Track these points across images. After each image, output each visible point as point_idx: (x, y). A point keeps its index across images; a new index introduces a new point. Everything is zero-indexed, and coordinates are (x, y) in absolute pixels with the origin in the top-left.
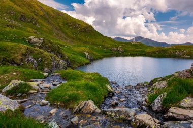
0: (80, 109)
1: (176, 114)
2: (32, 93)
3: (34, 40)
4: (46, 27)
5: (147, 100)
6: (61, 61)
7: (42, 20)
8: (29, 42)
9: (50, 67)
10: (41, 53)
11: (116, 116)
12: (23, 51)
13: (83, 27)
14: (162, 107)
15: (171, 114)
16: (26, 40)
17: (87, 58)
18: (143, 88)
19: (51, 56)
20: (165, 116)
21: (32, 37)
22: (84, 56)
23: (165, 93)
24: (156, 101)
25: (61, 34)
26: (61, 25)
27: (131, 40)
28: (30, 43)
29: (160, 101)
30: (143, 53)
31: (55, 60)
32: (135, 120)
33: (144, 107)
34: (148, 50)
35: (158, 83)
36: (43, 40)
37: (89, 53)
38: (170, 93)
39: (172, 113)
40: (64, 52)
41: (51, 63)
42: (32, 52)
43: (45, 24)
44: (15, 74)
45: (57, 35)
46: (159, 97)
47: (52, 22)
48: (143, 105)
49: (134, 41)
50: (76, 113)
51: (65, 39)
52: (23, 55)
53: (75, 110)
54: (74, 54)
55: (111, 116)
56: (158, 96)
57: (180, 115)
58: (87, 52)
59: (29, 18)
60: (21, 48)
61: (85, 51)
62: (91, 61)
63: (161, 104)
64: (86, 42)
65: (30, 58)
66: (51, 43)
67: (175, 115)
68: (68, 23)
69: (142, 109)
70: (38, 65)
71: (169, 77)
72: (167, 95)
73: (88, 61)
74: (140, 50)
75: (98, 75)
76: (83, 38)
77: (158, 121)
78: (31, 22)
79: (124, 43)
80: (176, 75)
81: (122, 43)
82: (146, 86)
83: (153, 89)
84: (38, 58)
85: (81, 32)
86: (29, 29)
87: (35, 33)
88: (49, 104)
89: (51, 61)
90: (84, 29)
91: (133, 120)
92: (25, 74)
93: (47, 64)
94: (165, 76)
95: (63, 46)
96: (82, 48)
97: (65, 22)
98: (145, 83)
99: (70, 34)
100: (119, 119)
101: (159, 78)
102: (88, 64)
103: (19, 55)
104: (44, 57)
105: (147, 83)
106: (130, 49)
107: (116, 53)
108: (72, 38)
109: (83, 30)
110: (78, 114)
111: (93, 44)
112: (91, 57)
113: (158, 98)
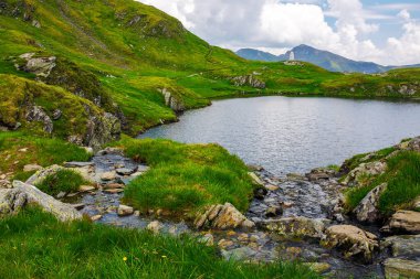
0: (211, 221)
1: (406, 222)
2: (87, 192)
3: (33, 63)
4: (57, 26)
5: (344, 201)
6: (106, 114)
7: (48, 9)
8: (21, 67)
9: (84, 131)
10: (60, 96)
11: (288, 231)
12: (20, 92)
13: (153, 24)
14: (378, 213)
15: (396, 223)
16: (13, 64)
17: (169, 106)
18: (327, 179)
19: (82, 103)
20: (386, 228)
21: (26, 55)
22: (160, 99)
23: (384, 185)
24: (365, 201)
25: (97, 44)
26: (96, 20)
27: (282, 56)
28: (24, 70)
29: (373, 200)
30: (317, 91)
31: (92, 113)
32: (329, 235)
33: (339, 216)
34: (328, 83)
35: (363, 165)
36: (56, 61)
37: (174, 93)
38: (395, 183)
39: (398, 220)
40: (109, 92)
41: (85, 123)
42: (37, 95)
43: (54, 19)
44: (24, 150)
45: (86, 46)
46: (371, 194)
47: (74, 12)
48: (335, 212)
49: (292, 57)
50: (203, 228)
51: (108, 57)
52: (19, 103)
53: (200, 223)
54: (134, 96)
55: (277, 231)
56: (369, 191)
57: (414, 223)
58: (168, 89)
59: (13, 5)
60: (12, 87)
61: (162, 88)
62: (179, 112)
63: (376, 207)
64: (164, 64)
65: (37, 110)
66: (75, 69)
67: (404, 224)
68: (113, 14)
69: (335, 218)
70: (56, 128)
71: (388, 151)
72: (388, 187)
73: (171, 115)
74: (307, 81)
75: (222, 150)
76: (155, 52)
77: (372, 236)
78: (18, 14)
79: (266, 64)
80: (403, 146)
81: (258, 64)
82: (334, 175)
83: (352, 179)
84: (53, 111)
85: (149, 35)
86: (17, 34)
87: (31, 43)
88: (137, 213)
89: (84, 116)
90: (157, 27)
91: (325, 236)
92: (48, 151)
93: (74, 124)
94: (377, 150)
95: (103, 75)
96: (154, 80)
97: (107, 12)
98: (330, 167)
99: (119, 42)
100: (296, 237)
101: (364, 156)
102: (172, 121)
103: (10, 103)
104: (67, 106)
105: (335, 167)
106: (281, 79)
107: (243, 90)
108: (126, 53)
109: (154, 32)
110: (206, 230)
111: (182, 68)
112: (178, 103)
113: (368, 195)
